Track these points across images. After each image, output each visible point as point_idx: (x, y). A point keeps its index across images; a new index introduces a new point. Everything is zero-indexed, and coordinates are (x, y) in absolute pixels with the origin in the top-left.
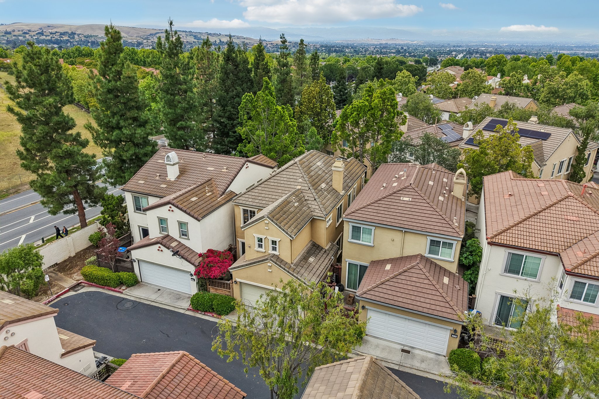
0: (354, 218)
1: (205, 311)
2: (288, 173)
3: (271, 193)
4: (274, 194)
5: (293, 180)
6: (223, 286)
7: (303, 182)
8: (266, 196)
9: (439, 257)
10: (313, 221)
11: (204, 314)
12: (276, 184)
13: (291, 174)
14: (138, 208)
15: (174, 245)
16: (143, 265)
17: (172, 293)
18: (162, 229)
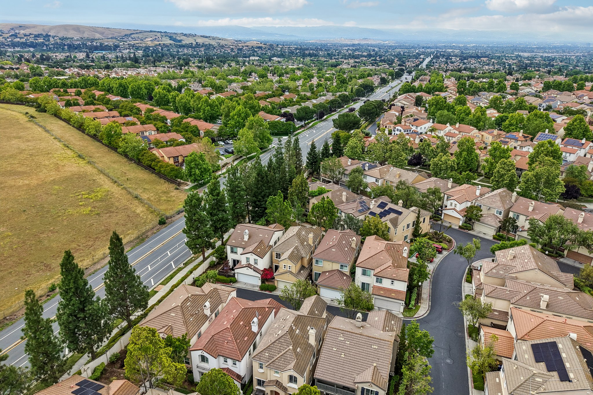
0: (316, 257)
1: (265, 290)
4: (288, 247)
6: (271, 281)
7: (298, 243)
9: (344, 270)
10: (302, 258)
11: (265, 292)
14: (232, 252)
15: (252, 267)
16: (239, 275)
17: (250, 285)
18: (247, 261)
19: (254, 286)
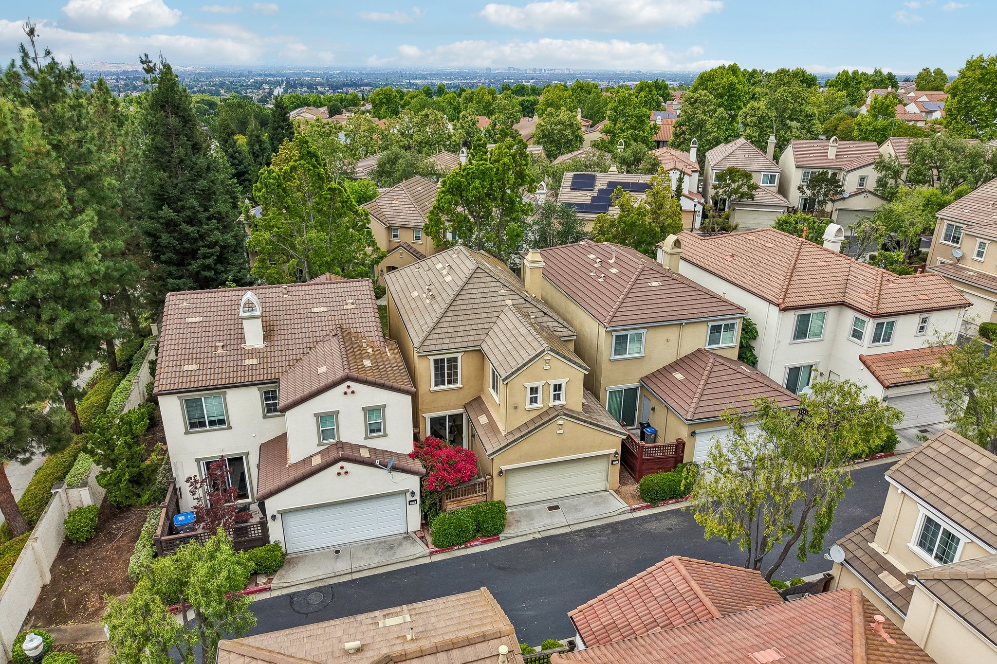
0: (620, 323)
1: (466, 542)
2: (476, 286)
3: (472, 322)
4: (478, 321)
5: (492, 294)
6: (473, 489)
7: (509, 293)
8: (468, 328)
9: (720, 345)
11: (466, 547)
12: (470, 307)
13: (482, 285)
14: (196, 423)
15: (365, 453)
16: (291, 520)
17: (367, 545)
18: (325, 434)
19: (388, 545)
